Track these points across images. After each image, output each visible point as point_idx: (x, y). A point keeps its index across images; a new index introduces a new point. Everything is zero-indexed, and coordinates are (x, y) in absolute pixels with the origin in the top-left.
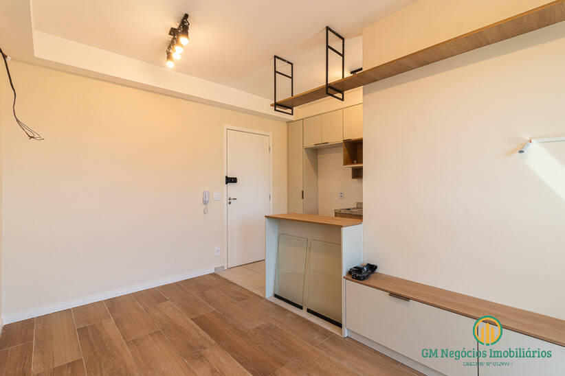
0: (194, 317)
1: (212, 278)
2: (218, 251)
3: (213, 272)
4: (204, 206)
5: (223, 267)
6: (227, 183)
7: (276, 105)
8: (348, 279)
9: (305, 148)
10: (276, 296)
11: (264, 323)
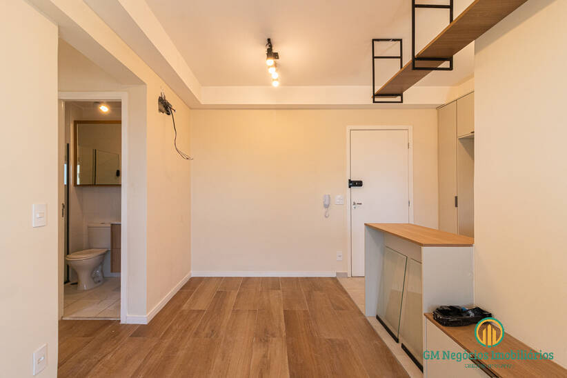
0: (287, 309)
1: (331, 282)
2: (340, 256)
3: (335, 276)
4: (324, 210)
5: (346, 274)
6: (350, 187)
7: (375, 96)
8: (428, 318)
9: (460, 139)
10: (378, 318)
11: (340, 338)
